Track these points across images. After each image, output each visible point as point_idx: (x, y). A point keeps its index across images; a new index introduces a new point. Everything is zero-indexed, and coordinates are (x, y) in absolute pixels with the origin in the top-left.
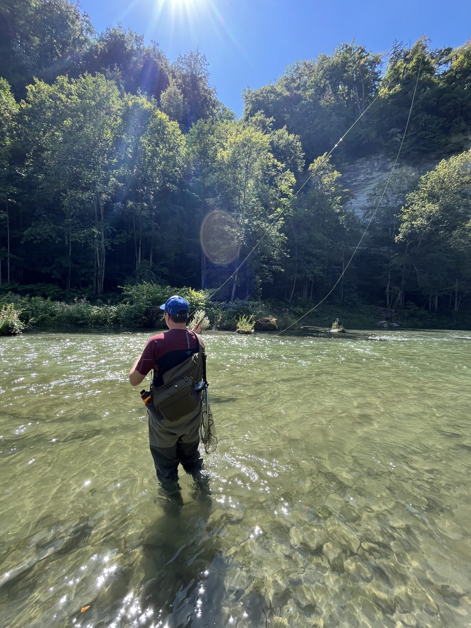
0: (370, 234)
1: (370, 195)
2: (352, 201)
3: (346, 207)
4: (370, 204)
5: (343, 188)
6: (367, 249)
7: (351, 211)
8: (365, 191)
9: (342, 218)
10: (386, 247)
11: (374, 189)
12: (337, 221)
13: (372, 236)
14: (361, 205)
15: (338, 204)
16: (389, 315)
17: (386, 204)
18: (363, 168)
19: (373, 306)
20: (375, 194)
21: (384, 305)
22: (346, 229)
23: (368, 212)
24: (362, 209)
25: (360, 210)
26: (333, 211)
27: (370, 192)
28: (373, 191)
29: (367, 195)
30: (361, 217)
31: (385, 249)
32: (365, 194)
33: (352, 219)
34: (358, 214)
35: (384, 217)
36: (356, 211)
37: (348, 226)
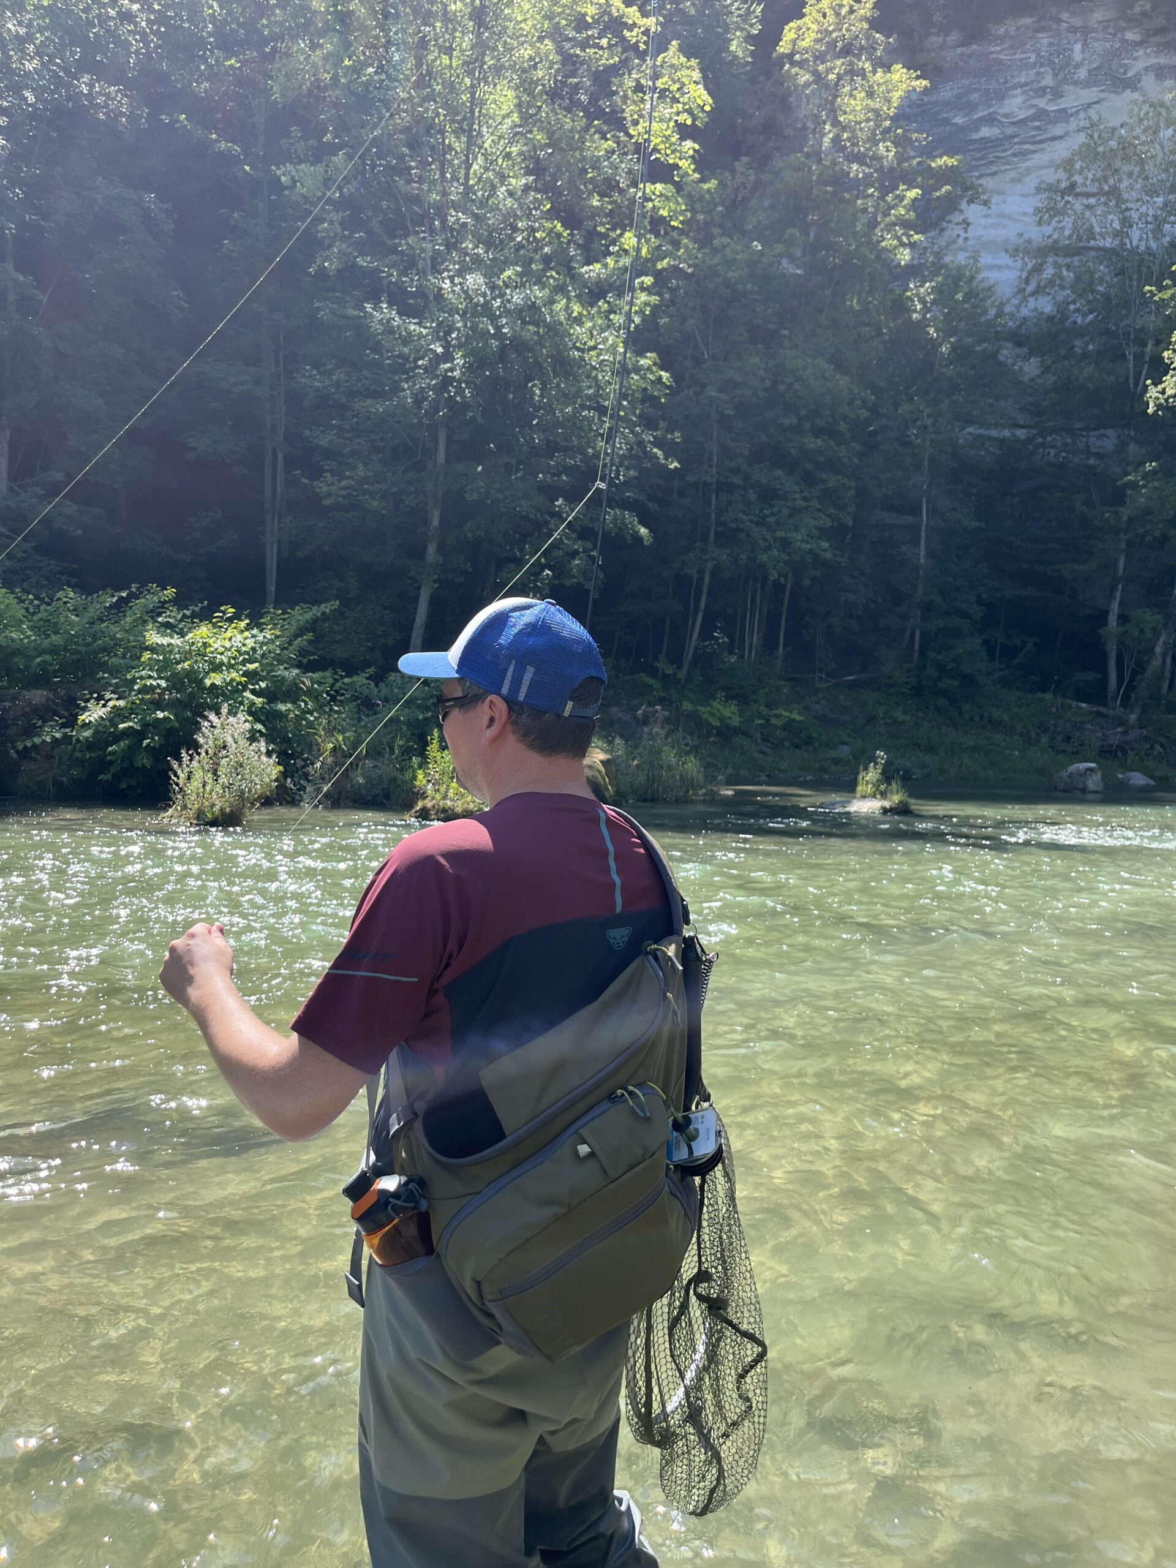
0: (1046, 370)
1: (1051, 188)
2: (972, 212)
3: (942, 242)
4: (1048, 230)
5: (930, 152)
6: (1030, 440)
7: (961, 258)
8: (1028, 172)
9: (921, 292)
10: (1111, 432)
11: (1068, 165)
12: (900, 307)
13: (1051, 379)
14: (1009, 232)
15: (906, 225)
16: (1115, 737)
17: (1117, 234)
18: (1024, 65)
19: (1048, 696)
20: (1073, 185)
21: (1096, 694)
22: (935, 344)
23: (1038, 269)
24: (1014, 252)
25: (1005, 259)
26: (883, 257)
27: (1050, 176)
28: (1061, 175)
29: (1038, 190)
30: (1005, 291)
31: (1108, 441)
32: (1032, 182)
33: (968, 296)
34: (992, 276)
35: (1107, 297)
36: (986, 259)
37: (948, 331)
